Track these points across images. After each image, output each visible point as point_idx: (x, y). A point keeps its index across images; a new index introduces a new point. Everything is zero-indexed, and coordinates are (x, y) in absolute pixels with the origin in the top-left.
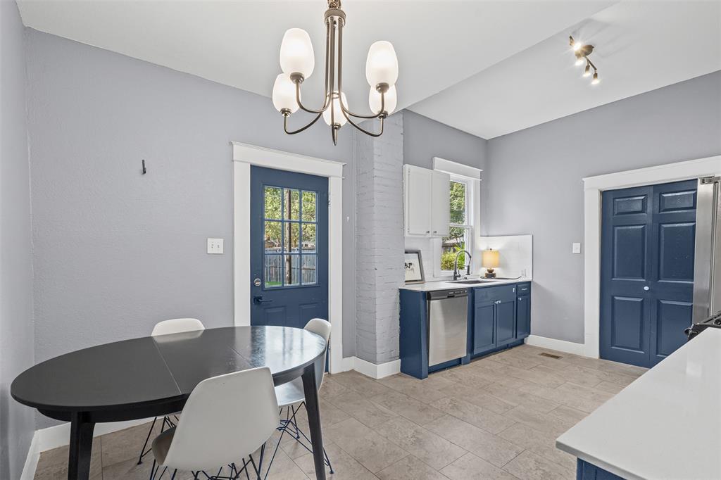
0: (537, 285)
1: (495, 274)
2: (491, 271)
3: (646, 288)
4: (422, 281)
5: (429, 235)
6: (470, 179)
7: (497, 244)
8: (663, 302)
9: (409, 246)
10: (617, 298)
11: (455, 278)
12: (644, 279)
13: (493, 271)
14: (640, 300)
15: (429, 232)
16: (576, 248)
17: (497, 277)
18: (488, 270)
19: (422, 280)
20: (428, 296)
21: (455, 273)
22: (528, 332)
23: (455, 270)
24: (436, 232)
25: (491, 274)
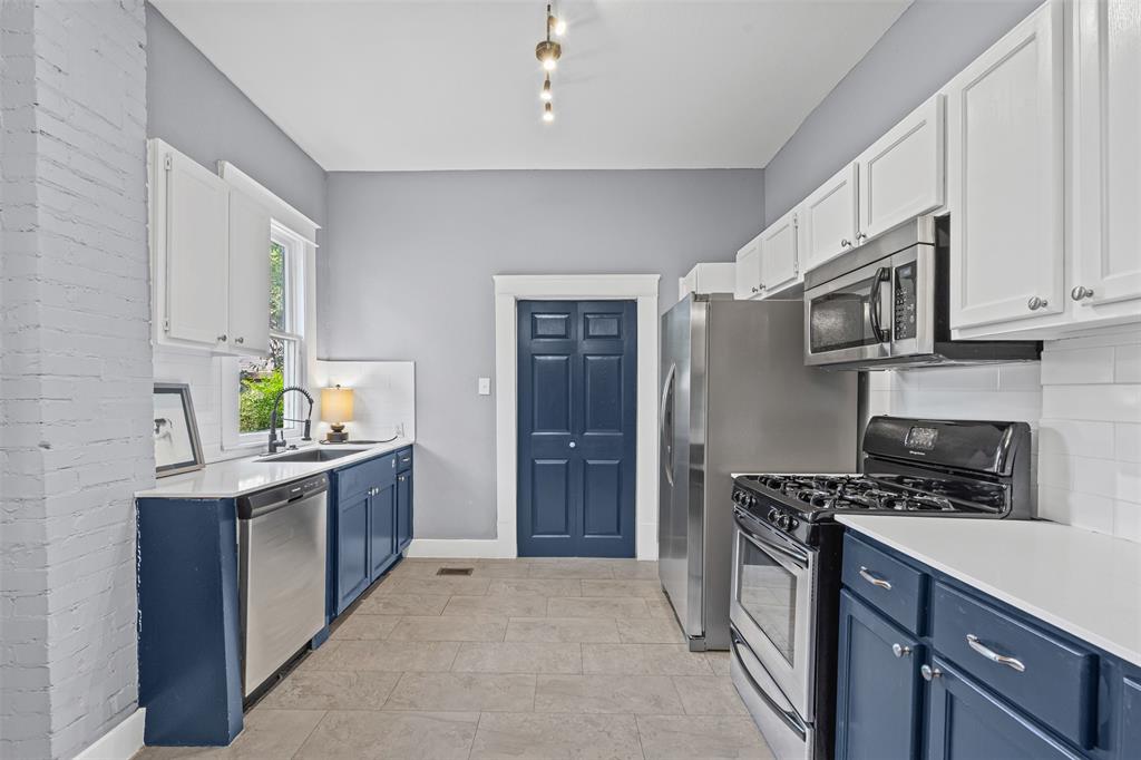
0: (425, 450)
1: (346, 434)
2: (338, 430)
3: (572, 445)
4: (196, 462)
5: (223, 347)
6: (296, 236)
7: (350, 376)
8: (590, 462)
9: (163, 374)
10: (538, 462)
11: (273, 449)
12: (568, 430)
13: (343, 427)
14: (563, 462)
15: (224, 338)
16: (484, 384)
17: (350, 439)
18: (333, 428)
19: (194, 463)
20: (241, 507)
21: (273, 437)
22: (410, 535)
23: (273, 432)
24: (241, 341)
25: (338, 435)
